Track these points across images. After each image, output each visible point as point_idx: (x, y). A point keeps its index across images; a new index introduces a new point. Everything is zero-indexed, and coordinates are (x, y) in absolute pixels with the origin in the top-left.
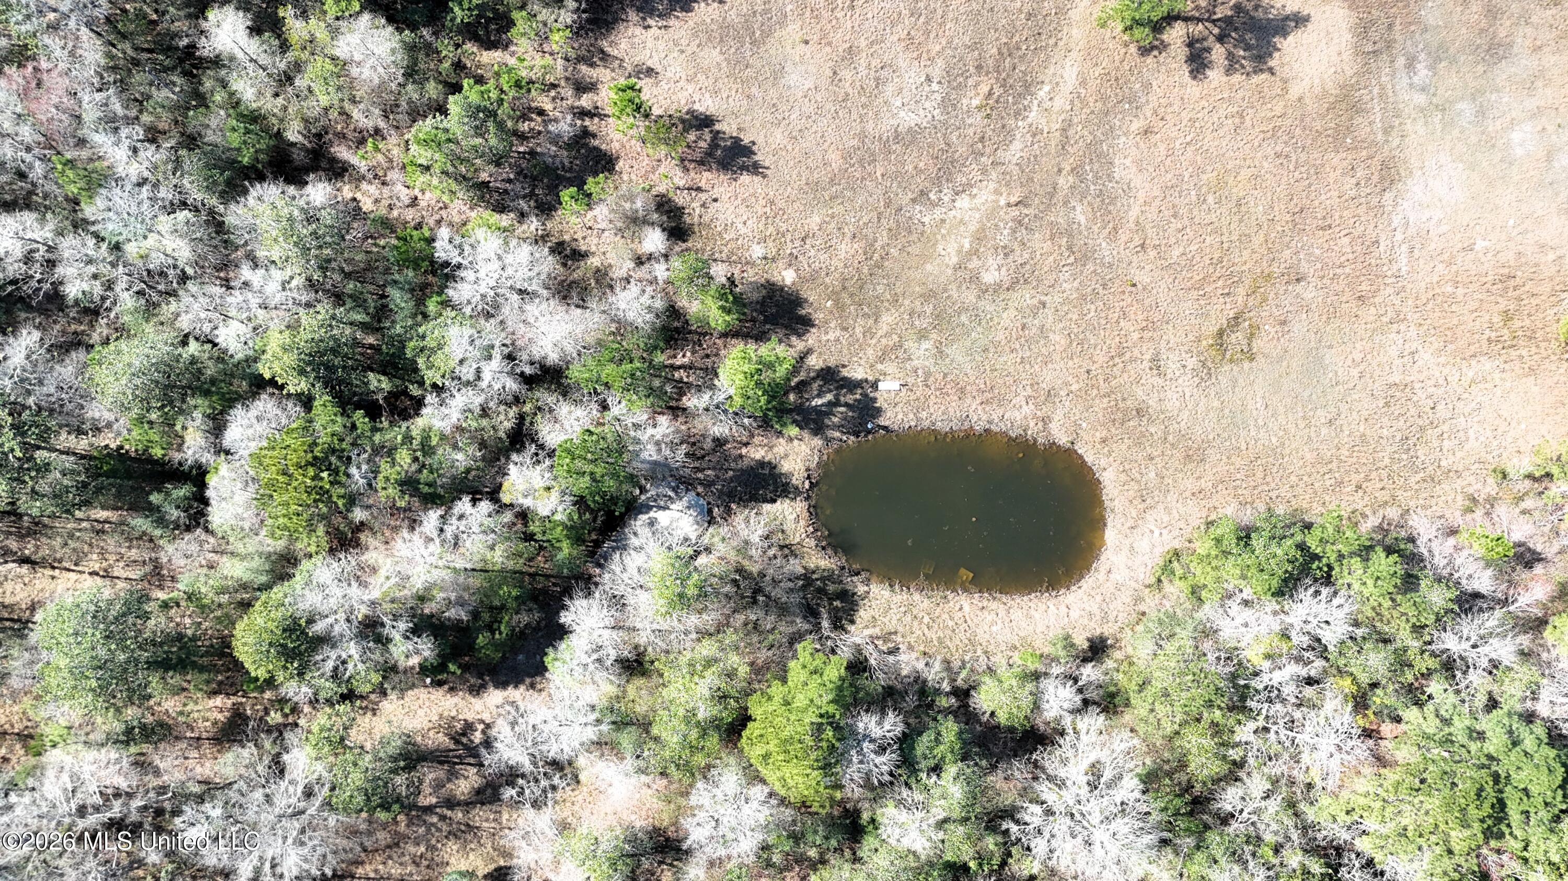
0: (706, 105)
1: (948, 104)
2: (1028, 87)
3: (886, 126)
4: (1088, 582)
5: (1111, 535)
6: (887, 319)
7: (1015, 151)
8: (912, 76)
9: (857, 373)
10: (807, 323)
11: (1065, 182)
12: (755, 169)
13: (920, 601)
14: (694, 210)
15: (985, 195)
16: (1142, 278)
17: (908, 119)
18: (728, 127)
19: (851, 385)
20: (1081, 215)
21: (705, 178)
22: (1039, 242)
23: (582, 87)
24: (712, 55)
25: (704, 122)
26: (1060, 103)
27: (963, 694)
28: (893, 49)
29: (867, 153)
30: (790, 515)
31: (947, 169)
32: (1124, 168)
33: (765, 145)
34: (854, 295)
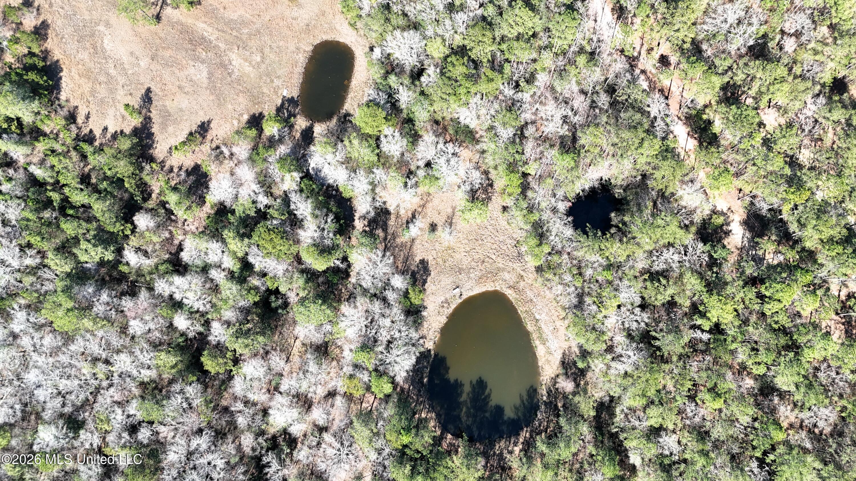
0: (186, 134)
1: (203, 62)
2: (203, 38)
3: (206, 81)
4: (354, 49)
5: (341, 40)
6: (265, 90)
7: (222, 46)
8: (192, 71)
9: (279, 102)
10: (261, 114)
11: (235, 33)
12: (209, 122)
13: (351, 95)
14: (218, 141)
15: (233, 56)
16: (268, 18)
17: (205, 74)
18: (194, 128)
19: (283, 104)
20: (245, 31)
21: (209, 137)
22: (251, 44)
23: (171, 170)
24: (171, 129)
25: (191, 135)
26: (210, 30)
28: (182, 75)
29: (212, 88)
30: (319, 129)
31: (223, 66)
32: (234, 16)
33: (202, 118)
34: (255, 99)
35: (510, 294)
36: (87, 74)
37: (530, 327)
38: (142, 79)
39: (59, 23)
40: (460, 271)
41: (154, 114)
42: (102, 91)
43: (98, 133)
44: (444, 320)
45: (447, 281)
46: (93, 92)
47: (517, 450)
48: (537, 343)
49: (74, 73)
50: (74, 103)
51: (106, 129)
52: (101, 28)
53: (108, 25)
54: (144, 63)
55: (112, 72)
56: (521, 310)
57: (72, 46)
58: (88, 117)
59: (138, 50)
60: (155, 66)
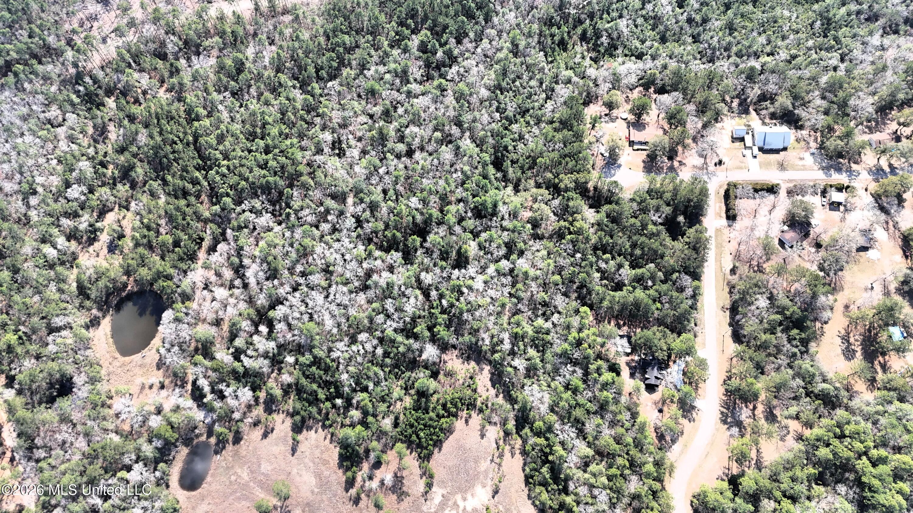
0: (275, 432)
1: (263, 474)
2: (262, 488)
3: (262, 462)
4: (179, 487)
5: (185, 492)
6: (231, 459)
7: (252, 484)
9: (223, 452)
10: (234, 445)
11: (244, 492)
12: (262, 439)
13: (184, 458)
14: (257, 428)
15: (246, 478)
16: (225, 504)
17: (263, 466)
18: (270, 435)
20: (238, 494)
21: (263, 430)
22: (236, 487)
23: (283, 412)
24: (283, 434)
25: (272, 431)
26: (257, 493)
27: (166, 462)
28: (276, 465)
29: (259, 459)
30: (204, 438)
31: (252, 472)
32: (244, 503)
33: (265, 441)
34: (236, 454)
35: (117, 355)
36: (325, 462)
37: (111, 340)
38: (296, 461)
39: (339, 492)
40: (140, 366)
41: (291, 442)
42: (317, 453)
43: (320, 430)
44: (152, 342)
45: (148, 360)
46: (322, 452)
47: (129, 288)
48: (109, 333)
49: (332, 463)
50: (332, 446)
51: (316, 432)
52: (316, 490)
53: (312, 492)
54: (295, 471)
55: (311, 464)
56: (113, 348)
57: (333, 478)
58: (325, 438)
59: (298, 479)
60: (288, 469)
